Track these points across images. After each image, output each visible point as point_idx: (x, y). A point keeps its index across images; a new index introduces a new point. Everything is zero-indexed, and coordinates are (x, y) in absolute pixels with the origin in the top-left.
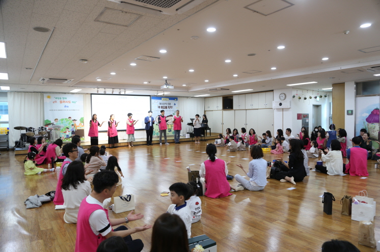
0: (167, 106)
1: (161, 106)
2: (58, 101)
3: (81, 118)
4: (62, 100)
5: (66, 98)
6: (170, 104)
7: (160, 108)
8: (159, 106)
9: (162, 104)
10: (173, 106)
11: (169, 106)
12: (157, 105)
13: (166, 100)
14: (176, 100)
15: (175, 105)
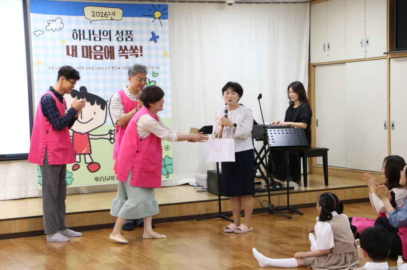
0: (116, 45)
1: (80, 44)
6: (129, 35)
7: (76, 56)
8: (73, 46)
9: (87, 36)
10: (145, 45)
11: (123, 44)
12: (63, 42)
13: (109, 18)
14: (159, 18)
15: (156, 42)
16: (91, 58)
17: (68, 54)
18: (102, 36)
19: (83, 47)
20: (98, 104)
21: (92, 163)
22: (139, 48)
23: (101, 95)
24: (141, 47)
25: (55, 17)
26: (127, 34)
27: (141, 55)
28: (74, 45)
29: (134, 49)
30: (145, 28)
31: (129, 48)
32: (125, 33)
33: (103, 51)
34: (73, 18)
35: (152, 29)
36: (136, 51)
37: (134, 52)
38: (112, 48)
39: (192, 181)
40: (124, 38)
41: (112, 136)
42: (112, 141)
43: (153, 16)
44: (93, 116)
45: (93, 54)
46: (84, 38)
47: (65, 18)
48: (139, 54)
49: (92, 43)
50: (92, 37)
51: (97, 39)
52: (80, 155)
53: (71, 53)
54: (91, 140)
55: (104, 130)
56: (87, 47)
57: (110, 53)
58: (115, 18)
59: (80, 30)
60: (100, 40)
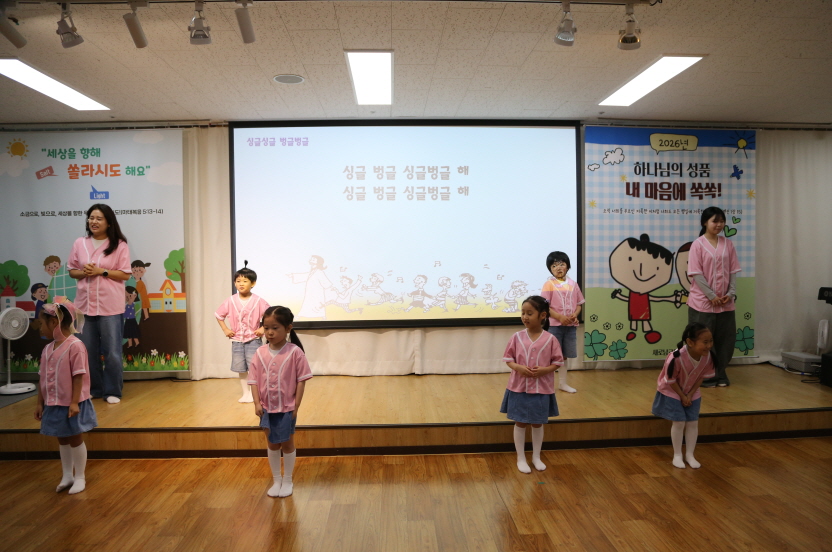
0: (687, 181)
1: (643, 180)
2: (61, 166)
3: (173, 254)
4: (79, 161)
5: (97, 152)
6: (705, 169)
7: (638, 196)
8: (634, 184)
9: (652, 170)
10: (725, 182)
11: (697, 180)
12: (623, 177)
13: (681, 147)
14: (744, 148)
15: (738, 178)
16: (656, 198)
17: (628, 193)
18: (671, 171)
19: (647, 184)
20: (662, 257)
21: (651, 331)
22: (716, 186)
23: (666, 245)
24: (720, 185)
25: (615, 147)
26: (702, 167)
27: (720, 195)
28: (636, 181)
29: (710, 187)
30: (725, 160)
31: (704, 186)
32: (699, 167)
33: (671, 190)
34: (636, 148)
35: (735, 161)
36: (713, 190)
37: (710, 191)
38: (683, 186)
39: (776, 359)
40: (698, 172)
41: (678, 299)
42: (678, 305)
43: (735, 145)
44: (655, 272)
45: (658, 193)
46: (648, 173)
47: (626, 148)
48: (717, 193)
49: (658, 180)
50: (659, 171)
51: (665, 174)
52: (637, 321)
53: (631, 192)
54: (652, 303)
55: (668, 291)
56: (651, 184)
57: (680, 192)
58: (688, 148)
59: (644, 164)
60: (668, 175)
